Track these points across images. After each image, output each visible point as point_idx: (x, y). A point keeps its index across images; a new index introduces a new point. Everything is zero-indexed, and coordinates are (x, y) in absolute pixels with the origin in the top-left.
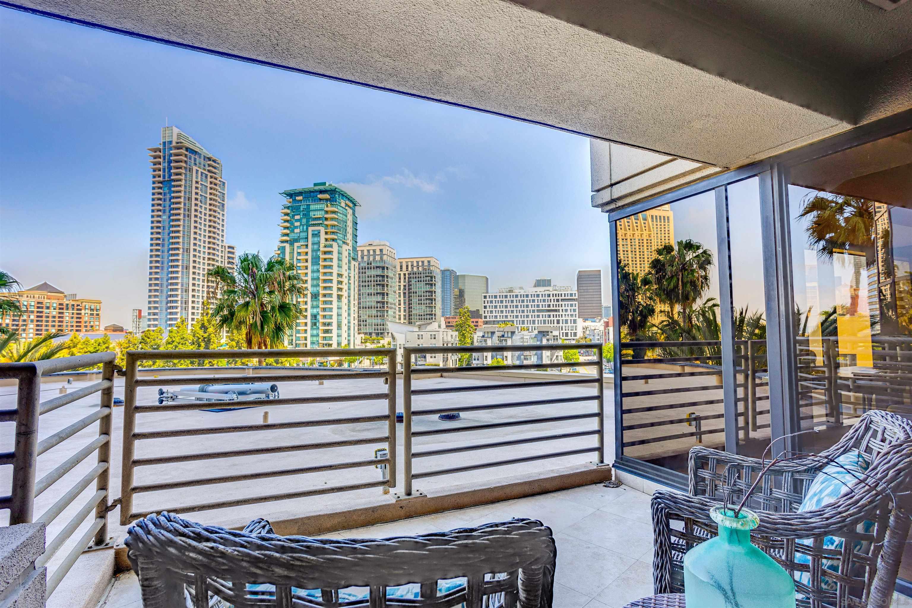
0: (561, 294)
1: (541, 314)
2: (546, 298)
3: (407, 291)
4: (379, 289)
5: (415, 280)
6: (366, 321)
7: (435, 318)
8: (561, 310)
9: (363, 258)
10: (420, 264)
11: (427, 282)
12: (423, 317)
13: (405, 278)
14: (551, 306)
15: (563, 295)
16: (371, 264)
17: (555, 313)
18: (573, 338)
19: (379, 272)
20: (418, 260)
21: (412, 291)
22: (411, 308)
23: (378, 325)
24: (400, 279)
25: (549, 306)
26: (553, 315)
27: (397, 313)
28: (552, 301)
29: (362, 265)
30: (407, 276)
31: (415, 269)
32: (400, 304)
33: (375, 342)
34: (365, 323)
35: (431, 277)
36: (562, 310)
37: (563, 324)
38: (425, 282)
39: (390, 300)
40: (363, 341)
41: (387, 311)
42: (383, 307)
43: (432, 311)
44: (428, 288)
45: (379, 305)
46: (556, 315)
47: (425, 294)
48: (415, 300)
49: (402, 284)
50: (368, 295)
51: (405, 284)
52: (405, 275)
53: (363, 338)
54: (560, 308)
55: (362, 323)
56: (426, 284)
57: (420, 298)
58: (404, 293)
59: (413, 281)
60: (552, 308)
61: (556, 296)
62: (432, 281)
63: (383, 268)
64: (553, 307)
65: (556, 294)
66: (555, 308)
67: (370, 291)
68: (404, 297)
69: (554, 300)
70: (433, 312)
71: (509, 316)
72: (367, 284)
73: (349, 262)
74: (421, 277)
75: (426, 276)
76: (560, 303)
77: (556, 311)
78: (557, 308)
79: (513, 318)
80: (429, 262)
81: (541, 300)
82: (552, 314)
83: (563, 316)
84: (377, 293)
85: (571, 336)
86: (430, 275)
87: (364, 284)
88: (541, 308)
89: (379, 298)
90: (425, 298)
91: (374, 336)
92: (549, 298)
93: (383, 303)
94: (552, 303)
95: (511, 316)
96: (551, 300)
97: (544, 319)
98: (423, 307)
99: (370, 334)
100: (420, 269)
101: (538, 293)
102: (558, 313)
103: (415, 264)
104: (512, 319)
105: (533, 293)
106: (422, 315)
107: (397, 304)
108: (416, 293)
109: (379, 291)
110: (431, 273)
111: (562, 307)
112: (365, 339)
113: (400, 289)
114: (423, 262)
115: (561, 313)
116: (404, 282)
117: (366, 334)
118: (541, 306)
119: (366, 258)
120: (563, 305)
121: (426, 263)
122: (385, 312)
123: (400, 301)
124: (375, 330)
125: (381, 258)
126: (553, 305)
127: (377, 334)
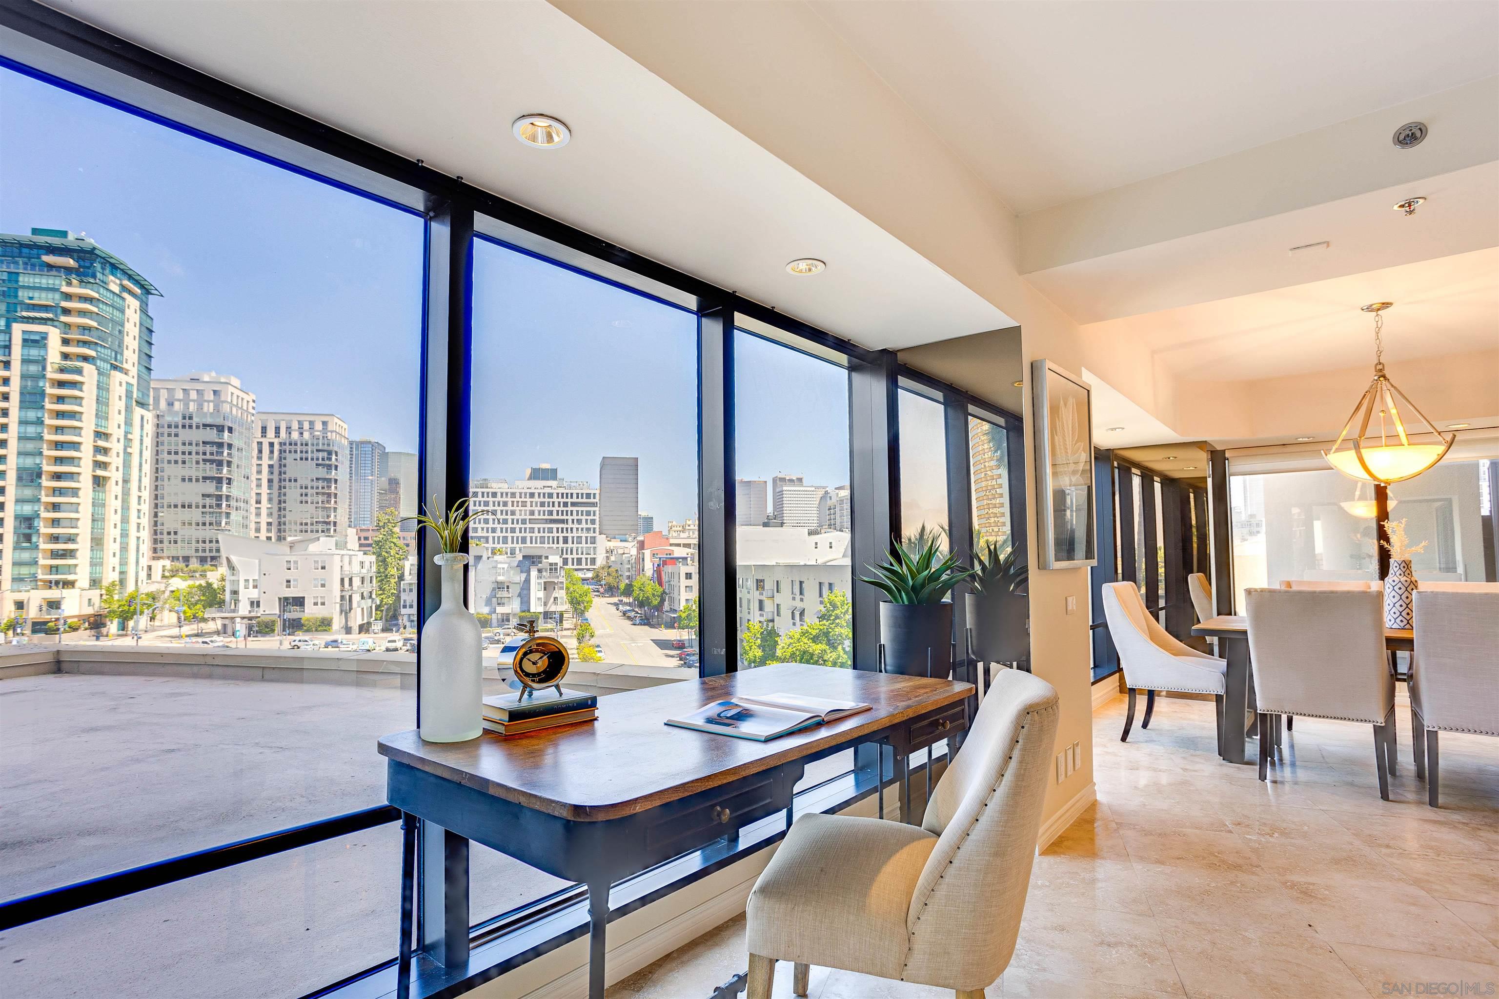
0: (572, 494)
1: (536, 526)
2: (547, 500)
3: (276, 477)
4: (211, 470)
5: (293, 455)
6: (176, 533)
7: (335, 530)
8: (570, 521)
9: (170, 404)
10: (306, 426)
11: (320, 462)
12: (309, 528)
13: (272, 452)
14: (555, 513)
15: (575, 496)
16: (191, 418)
17: (560, 526)
18: (589, 567)
19: (212, 435)
20: (301, 418)
21: (287, 476)
22: (285, 509)
23: (204, 542)
24: (260, 451)
25: (551, 513)
26: (558, 529)
27: (253, 518)
28: (556, 504)
29: (168, 419)
30: (277, 447)
31: (295, 435)
32: (258, 502)
33: (197, 575)
34: (172, 537)
35: (330, 453)
36: (573, 520)
37: (573, 543)
38: (315, 462)
39: (235, 492)
40: (167, 574)
41: (228, 515)
42: (219, 506)
43: (328, 517)
44: (322, 472)
45: (208, 501)
46: (562, 529)
47: (315, 484)
48: (293, 494)
49: (266, 462)
50: (183, 480)
51: (271, 463)
52: (271, 445)
53: (168, 567)
54: (570, 518)
55: (165, 537)
56: (317, 465)
57: (304, 491)
58: (270, 481)
59: (290, 457)
60: (555, 517)
61: (562, 497)
62: (330, 459)
63: (220, 429)
64: (558, 515)
65: (563, 494)
66: (560, 517)
67: (187, 473)
68: (270, 487)
69: (559, 503)
70: (332, 519)
71: (480, 530)
72: (180, 457)
73: (129, 409)
74: (307, 452)
75: (318, 451)
76: (570, 508)
77: (562, 521)
78: (565, 517)
79: (488, 532)
80: (325, 423)
81: (536, 503)
82: (554, 526)
83: (574, 530)
84: (205, 478)
85: (587, 565)
86: (326, 447)
87: (173, 457)
88: (536, 516)
89: (210, 487)
90: (315, 491)
91: (194, 564)
92: (551, 500)
93: (219, 498)
94: (556, 508)
95: (483, 529)
96: (553, 503)
97: (542, 534)
98: (311, 508)
99: (187, 559)
100: (306, 435)
101: (532, 491)
102: (565, 526)
103: (295, 426)
104: (485, 534)
105: (523, 491)
106: (306, 524)
107: (253, 501)
108: (296, 480)
109: (209, 474)
110: (329, 445)
111: (572, 515)
112: (169, 571)
113: (259, 472)
114: (311, 423)
115: (570, 525)
116: (271, 458)
117: (174, 559)
118: (536, 513)
119: (177, 406)
120: (575, 513)
121: (319, 426)
122: (224, 516)
123: (258, 494)
124: (197, 551)
125: (217, 409)
126: (558, 511)
127: (203, 560)
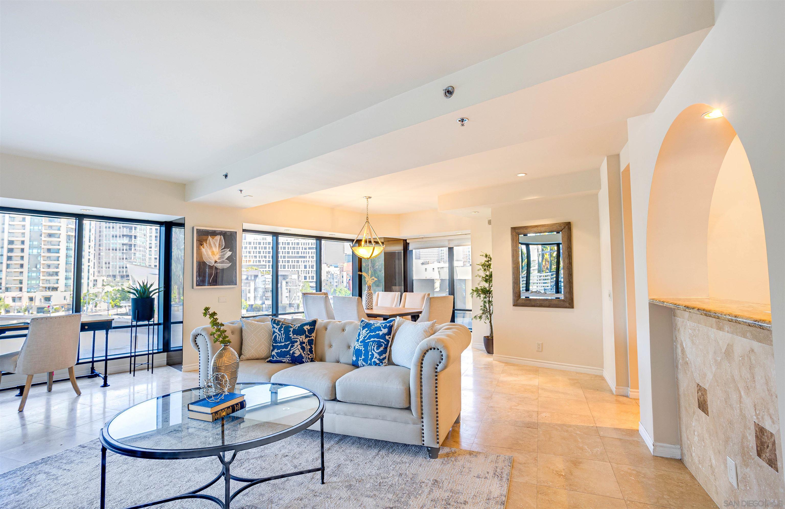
1: (291, 260)
2: (296, 246)
4: (126, 232)
6: (109, 263)
8: (308, 257)
14: (300, 253)
15: (310, 244)
17: (303, 259)
23: (123, 268)
25: (298, 253)
27: (148, 256)
28: (301, 248)
33: (120, 284)
34: (107, 265)
37: (309, 268)
39: (138, 242)
40: (105, 284)
42: (130, 249)
45: (125, 247)
46: (304, 261)
50: (113, 236)
53: (105, 280)
54: (308, 255)
60: (300, 255)
61: (304, 245)
65: (304, 243)
66: (303, 255)
67: (115, 233)
71: (262, 261)
76: (308, 250)
77: (304, 257)
78: (305, 255)
81: (291, 247)
82: (300, 260)
83: (310, 262)
84: (123, 236)
88: (291, 255)
89: (126, 241)
91: (118, 279)
92: (298, 246)
93: (131, 245)
94: (301, 250)
95: (263, 261)
97: (293, 264)
99: (114, 276)
101: (289, 241)
102: (305, 259)
105: (284, 242)
107: (148, 247)
109: (125, 234)
111: (309, 254)
115: (308, 259)
118: (291, 253)
122: (133, 255)
123: (150, 244)
124: (119, 272)
126: (302, 252)
127: (122, 277)
